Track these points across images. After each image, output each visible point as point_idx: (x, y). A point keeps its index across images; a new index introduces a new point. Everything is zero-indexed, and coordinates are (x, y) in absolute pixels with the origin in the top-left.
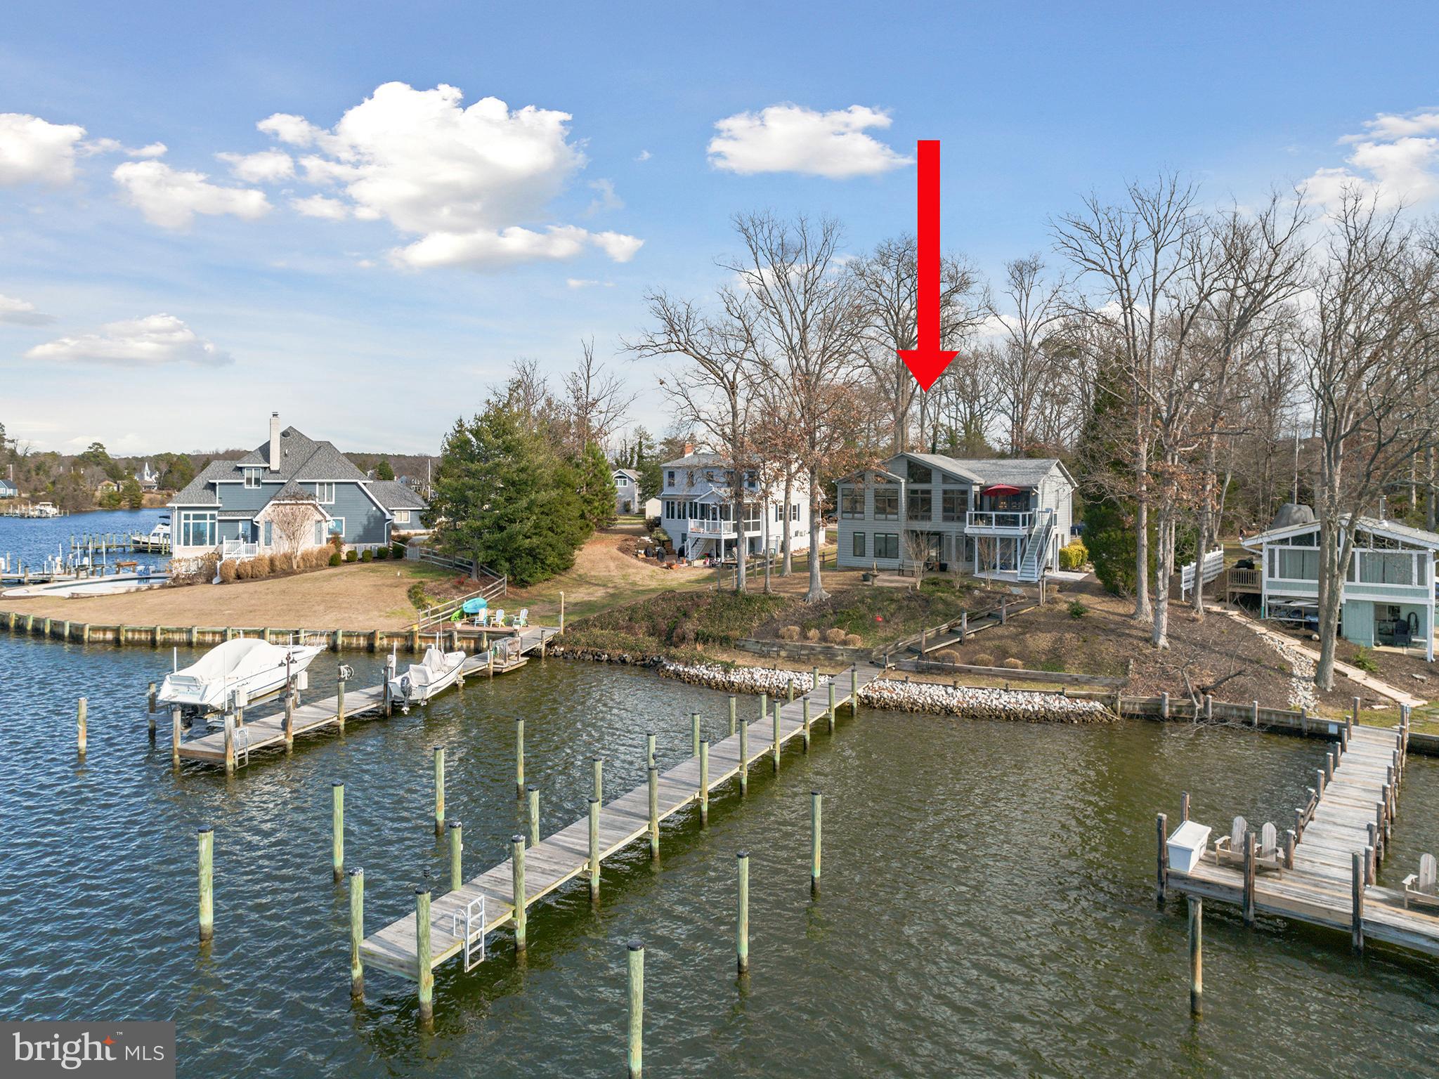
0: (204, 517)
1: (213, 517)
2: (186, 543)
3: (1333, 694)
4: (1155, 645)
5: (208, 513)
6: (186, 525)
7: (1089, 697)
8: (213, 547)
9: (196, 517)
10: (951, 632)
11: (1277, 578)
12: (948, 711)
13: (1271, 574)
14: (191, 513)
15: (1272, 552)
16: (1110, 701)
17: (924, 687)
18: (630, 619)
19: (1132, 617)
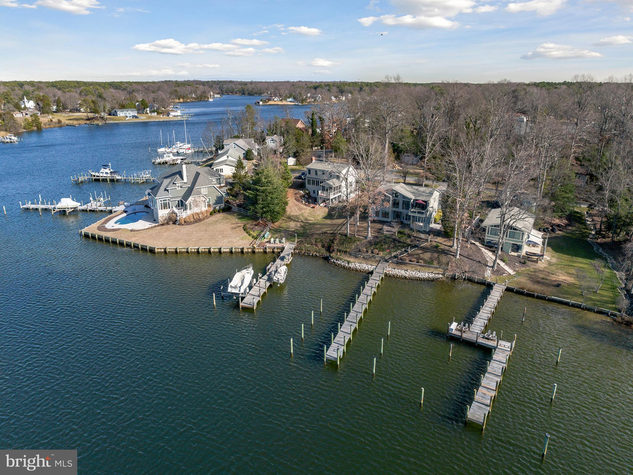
0: (166, 200)
1: (169, 200)
2: (162, 209)
3: (495, 271)
4: (456, 258)
5: (167, 199)
6: (161, 204)
7: (438, 274)
8: (170, 209)
9: (164, 201)
10: (406, 251)
11: (489, 235)
12: (405, 278)
13: (488, 234)
14: (162, 199)
15: (489, 228)
16: (443, 274)
17: (400, 271)
18: (316, 242)
19: (451, 247)
